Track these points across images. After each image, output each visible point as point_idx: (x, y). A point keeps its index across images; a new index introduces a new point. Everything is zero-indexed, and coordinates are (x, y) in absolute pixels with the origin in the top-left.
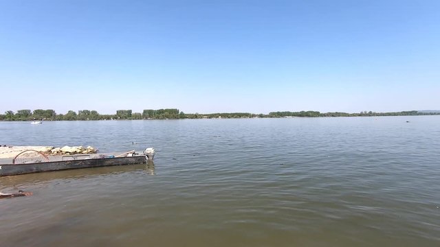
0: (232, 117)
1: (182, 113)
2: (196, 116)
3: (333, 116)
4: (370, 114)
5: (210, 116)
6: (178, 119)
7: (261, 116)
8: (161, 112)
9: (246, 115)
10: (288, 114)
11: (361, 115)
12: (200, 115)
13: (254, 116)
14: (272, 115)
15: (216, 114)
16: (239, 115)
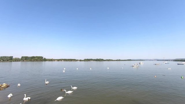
0: (68, 60)
1: (45, 59)
2: (51, 60)
3: (108, 61)
4: (120, 60)
5: (58, 60)
6: (42, 61)
7: (81, 60)
8: (33, 57)
9: (75, 60)
10: (92, 60)
11: (117, 60)
12: (54, 60)
13: (77, 60)
14: (85, 60)
15: (61, 59)
16: (71, 60)
